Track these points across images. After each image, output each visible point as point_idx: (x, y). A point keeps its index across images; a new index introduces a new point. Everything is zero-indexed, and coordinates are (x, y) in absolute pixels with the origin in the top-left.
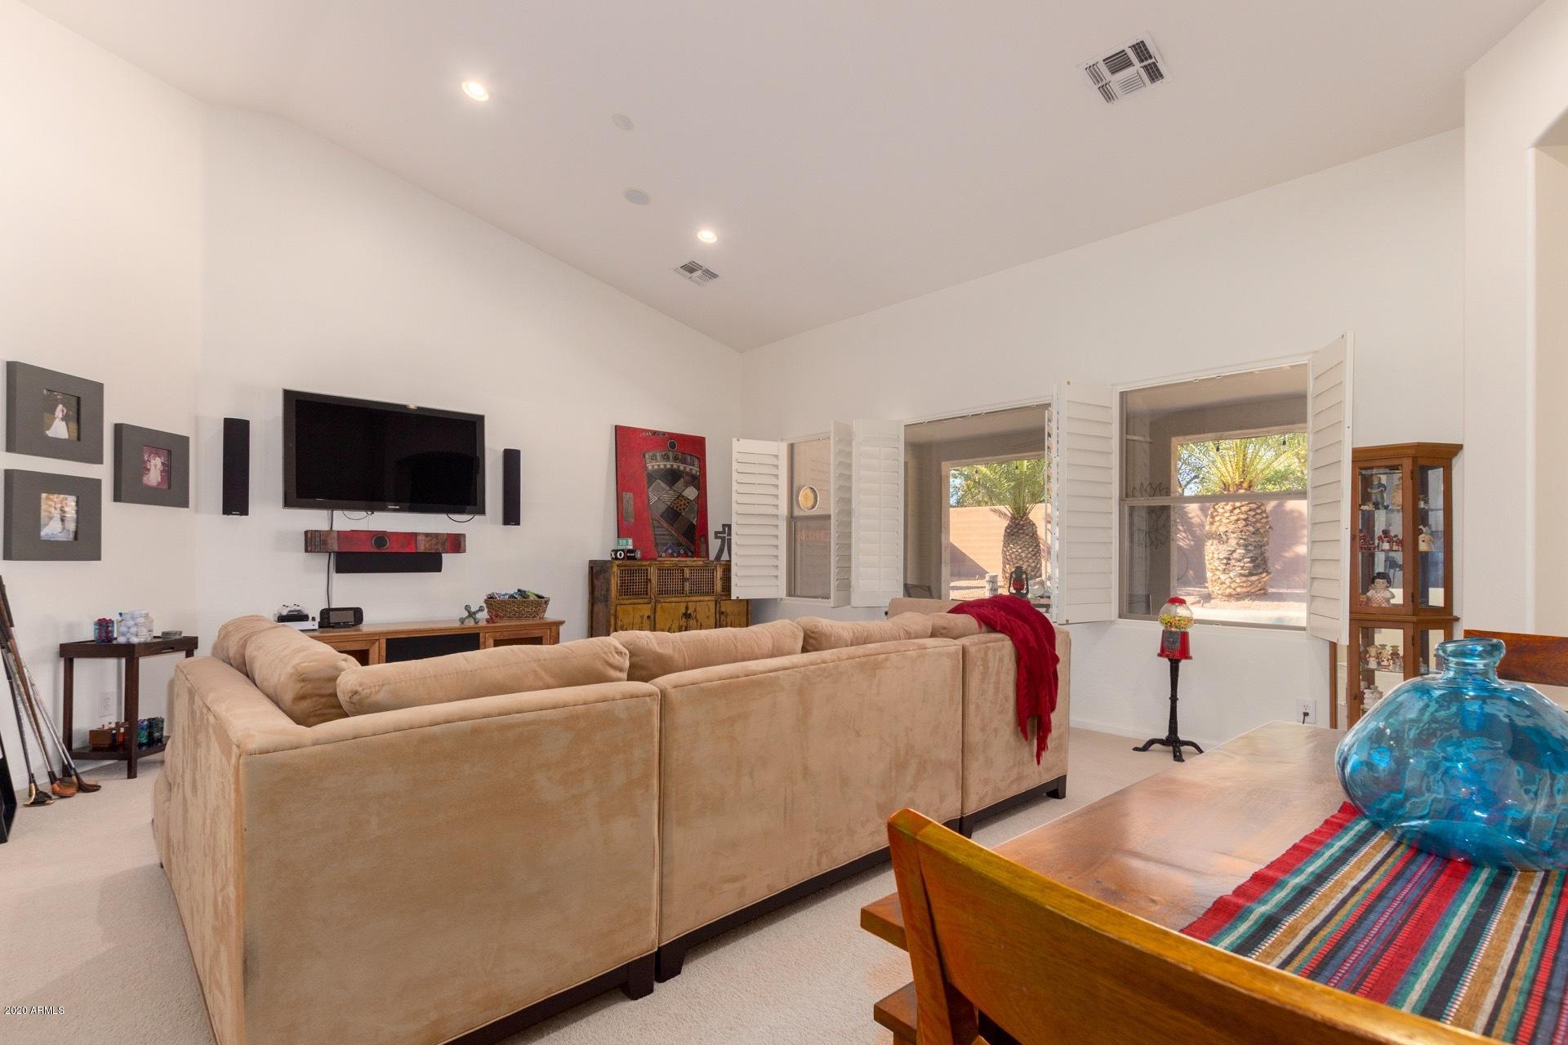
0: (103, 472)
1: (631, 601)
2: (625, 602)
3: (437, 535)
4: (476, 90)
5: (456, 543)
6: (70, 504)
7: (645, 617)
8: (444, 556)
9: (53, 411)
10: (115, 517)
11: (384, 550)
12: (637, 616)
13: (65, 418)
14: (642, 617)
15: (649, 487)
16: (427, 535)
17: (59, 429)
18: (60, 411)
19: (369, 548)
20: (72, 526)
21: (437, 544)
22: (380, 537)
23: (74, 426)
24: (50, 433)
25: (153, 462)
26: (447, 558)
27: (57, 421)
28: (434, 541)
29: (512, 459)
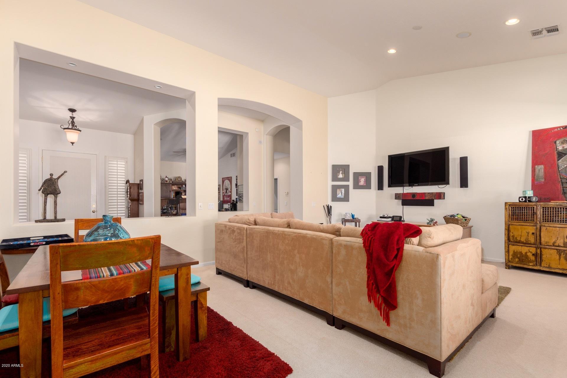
0: (351, 183)
1: (519, 224)
2: (515, 224)
3: (432, 193)
4: (392, 51)
5: (440, 196)
6: (343, 190)
7: (531, 233)
8: (435, 200)
9: (339, 172)
10: (353, 192)
11: (415, 199)
12: (524, 231)
13: (342, 174)
14: (528, 233)
15: (558, 160)
16: (429, 193)
17: (341, 176)
18: (341, 172)
19: (411, 198)
20: (343, 194)
21: (432, 196)
22: (414, 195)
23: (344, 175)
24: (339, 177)
25: (362, 179)
26: (436, 202)
27: (340, 175)
28: (431, 195)
29: (464, 161)
